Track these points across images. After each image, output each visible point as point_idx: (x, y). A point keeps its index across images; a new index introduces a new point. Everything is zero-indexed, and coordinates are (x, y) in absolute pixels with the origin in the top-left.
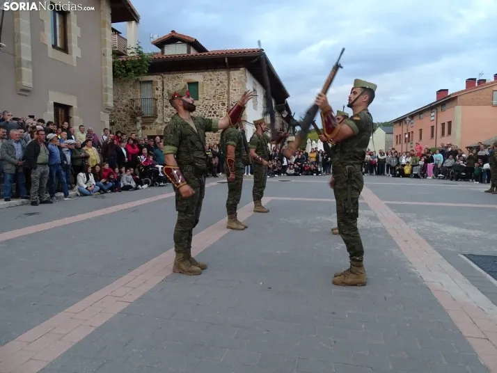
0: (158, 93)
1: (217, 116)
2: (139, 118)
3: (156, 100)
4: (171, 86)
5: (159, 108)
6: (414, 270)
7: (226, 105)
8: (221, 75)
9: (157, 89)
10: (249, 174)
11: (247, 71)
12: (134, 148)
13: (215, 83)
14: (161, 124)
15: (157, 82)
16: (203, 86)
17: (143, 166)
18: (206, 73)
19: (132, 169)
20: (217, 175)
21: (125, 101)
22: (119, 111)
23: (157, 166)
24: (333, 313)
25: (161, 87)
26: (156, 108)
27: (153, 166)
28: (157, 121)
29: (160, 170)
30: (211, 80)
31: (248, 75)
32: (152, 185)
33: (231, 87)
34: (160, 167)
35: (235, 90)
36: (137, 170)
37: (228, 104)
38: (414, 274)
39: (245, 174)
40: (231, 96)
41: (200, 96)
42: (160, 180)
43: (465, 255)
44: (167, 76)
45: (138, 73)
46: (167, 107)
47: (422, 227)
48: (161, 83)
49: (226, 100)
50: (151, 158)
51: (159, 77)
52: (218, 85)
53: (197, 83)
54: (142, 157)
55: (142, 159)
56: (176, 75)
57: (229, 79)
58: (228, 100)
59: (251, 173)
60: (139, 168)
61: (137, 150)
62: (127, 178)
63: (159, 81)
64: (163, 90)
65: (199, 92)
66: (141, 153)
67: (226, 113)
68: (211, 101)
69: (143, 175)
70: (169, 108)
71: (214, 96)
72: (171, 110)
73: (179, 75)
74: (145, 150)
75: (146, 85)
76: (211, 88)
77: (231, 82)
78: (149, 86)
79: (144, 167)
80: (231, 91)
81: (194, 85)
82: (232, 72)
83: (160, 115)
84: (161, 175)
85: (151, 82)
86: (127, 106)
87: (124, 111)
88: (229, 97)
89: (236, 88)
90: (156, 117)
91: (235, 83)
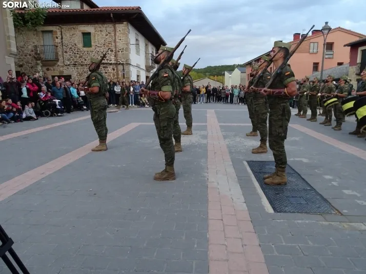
0: (58, 40)
1: (108, 60)
2: (39, 62)
3: (57, 46)
4: (68, 35)
5: (60, 53)
6: (206, 174)
7: (114, 52)
8: (109, 27)
9: (57, 38)
10: (133, 105)
11: (129, 25)
12: (33, 86)
13: (104, 33)
14: (62, 67)
15: (56, 32)
16: (95, 36)
17: (42, 100)
18: (97, 25)
19: (33, 103)
20: (109, 106)
21: (30, 47)
22: (26, 56)
23: (54, 100)
24: (130, 209)
25: (61, 37)
26: (57, 54)
27: (51, 100)
28: (59, 63)
29: (57, 103)
30: (101, 31)
31: (130, 28)
32: (51, 116)
33: (117, 37)
34: (57, 101)
35: (121, 40)
36: (38, 104)
37: (116, 50)
38: (205, 177)
39: (130, 105)
40: (118, 44)
41: (92, 44)
42: (58, 111)
43: (246, 161)
44: (65, 27)
45: (35, 24)
46: (66, 52)
47: (233, 142)
48: (60, 33)
49: (114, 47)
50: (49, 94)
51: (58, 27)
52: (107, 35)
53: (89, 34)
54: (42, 94)
55: (42, 95)
56: (72, 26)
57: (115, 31)
58: (116, 47)
59: (135, 104)
60: (39, 102)
61: (36, 87)
62: (29, 111)
63: (58, 31)
64: (62, 38)
65: (92, 41)
66: (40, 90)
67: (114, 57)
68: (101, 48)
69: (43, 108)
70: (68, 53)
71: (104, 44)
72: (70, 55)
73: (74, 26)
74: (44, 88)
75: (47, 34)
76: (101, 38)
77: (117, 34)
78: (50, 35)
79: (44, 102)
80: (117, 40)
81: (87, 35)
82: (117, 25)
83: (61, 59)
84: (58, 107)
85: (51, 32)
86: (32, 51)
87: (30, 55)
88: (115, 45)
89: (122, 39)
90: (57, 60)
91: (120, 34)
